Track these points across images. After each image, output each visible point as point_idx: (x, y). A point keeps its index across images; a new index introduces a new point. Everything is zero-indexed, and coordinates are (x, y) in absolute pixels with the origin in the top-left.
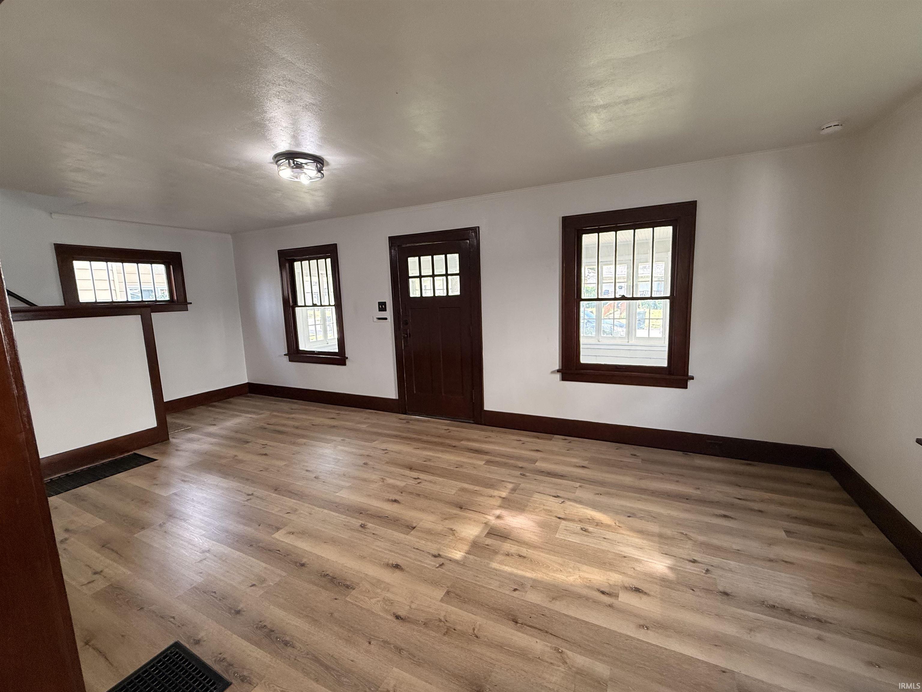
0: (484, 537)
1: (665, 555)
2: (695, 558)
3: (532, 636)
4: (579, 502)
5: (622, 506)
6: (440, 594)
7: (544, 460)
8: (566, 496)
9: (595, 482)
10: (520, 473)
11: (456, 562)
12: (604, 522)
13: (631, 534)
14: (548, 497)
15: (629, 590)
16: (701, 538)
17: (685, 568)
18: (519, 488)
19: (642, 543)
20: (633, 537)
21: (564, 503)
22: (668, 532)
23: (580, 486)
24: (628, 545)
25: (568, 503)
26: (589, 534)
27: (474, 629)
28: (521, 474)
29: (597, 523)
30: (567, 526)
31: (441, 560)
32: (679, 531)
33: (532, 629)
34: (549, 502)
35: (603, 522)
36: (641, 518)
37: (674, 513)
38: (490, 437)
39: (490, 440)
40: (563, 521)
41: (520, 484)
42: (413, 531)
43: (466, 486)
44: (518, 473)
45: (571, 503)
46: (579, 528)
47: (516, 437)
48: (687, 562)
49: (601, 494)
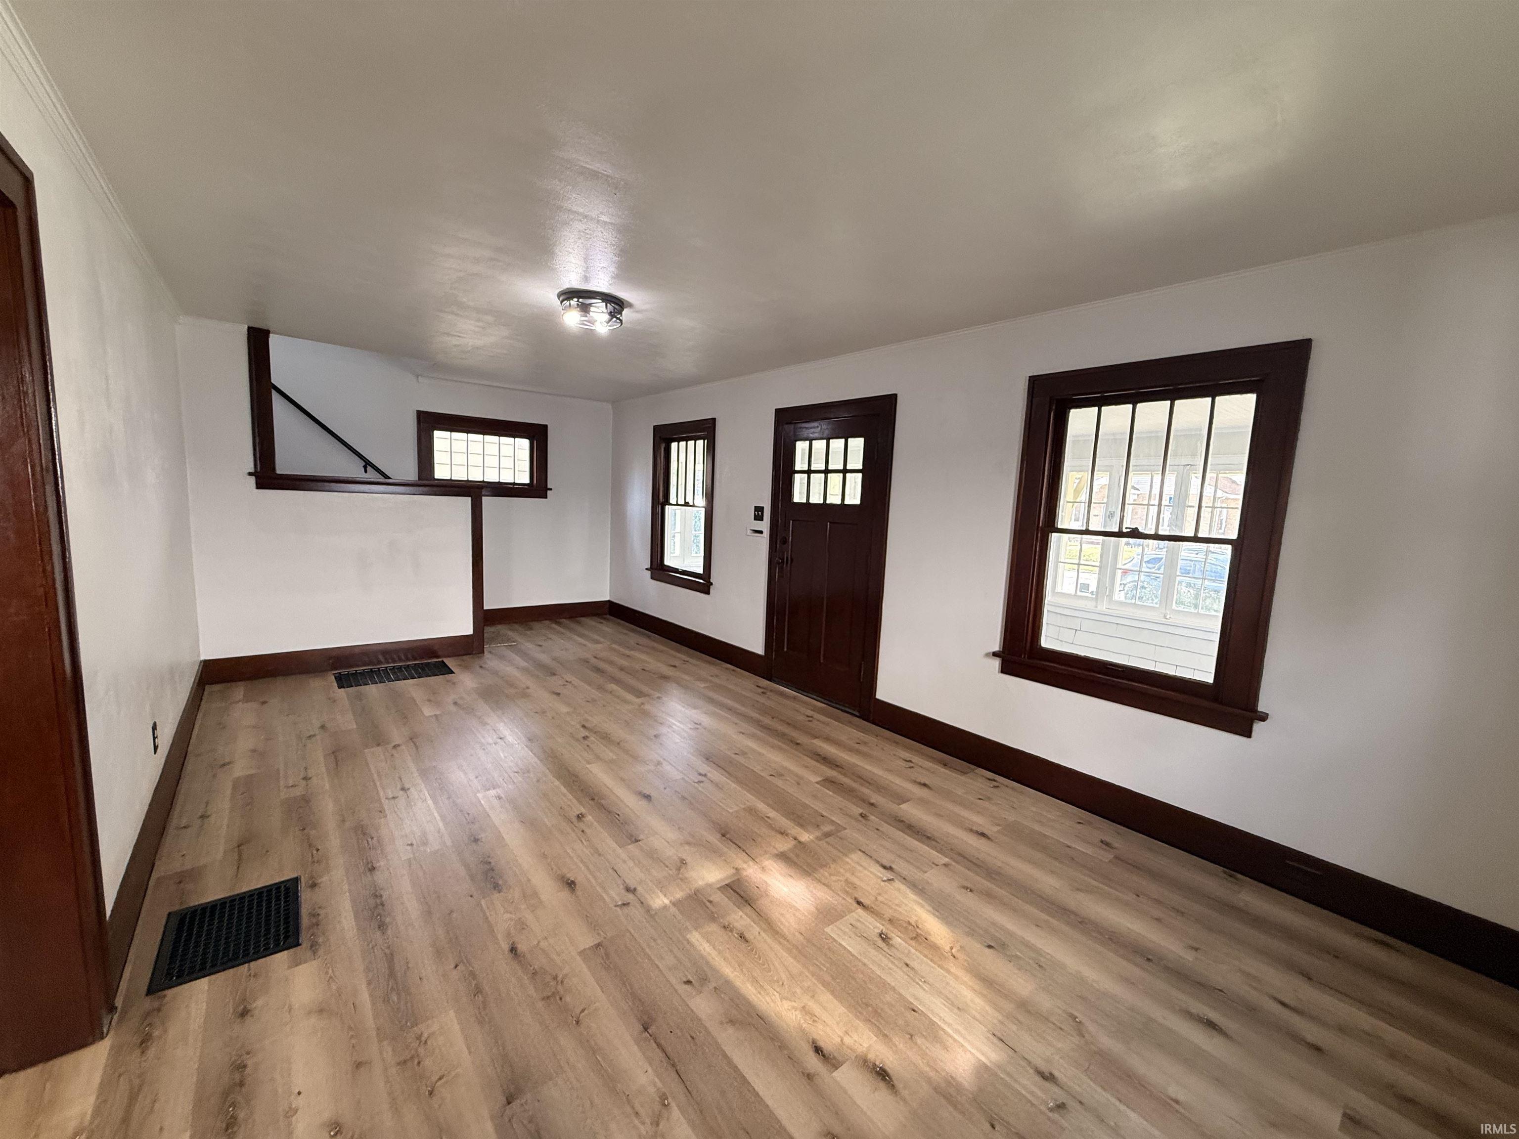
0: (718, 888)
1: (995, 1040)
2: (1056, 1073)
3: (650, 1060)
4: (921, 890)
5: (994, 924)
6: (587, 941)
7: (922, 802)
8: (905, 873)
9: (979, 866)
10: (861, 811)
11: (648, 909)
12: (932, 939)
13: (966, 977)
14: (872, 863)
15: (868, 1067)
16: (1106, 1042)
17: (1016, 1081)
18: (838, 834)
19: (972, 1001)
20: (964, 983)
21: (890, 882)
22: (1045, 1003)
23: (945, 865)
24: (940, 993)
25: (898, 884)
26: (886, 948)
27: (583, 1011)
28: (861, 815)
29: (918, 935)
30: (859, 921)
31: (630, 897)
32: (1070, 1010)
33: (657, 1050)
34: (866, 872)
35: (928, 937)
36: (1011, 958)
37: (1091, 974)
38: (865, 743)
39: (862, 748)
40: (860, 911)
41: (845, 829)
42: (634, 845)
43: (761, 806)
44: (857, 810)
45: (903, 887)
46: (878, 931)
47: (907, 755)
48: (1031, 1071)
49: (971, 891)
